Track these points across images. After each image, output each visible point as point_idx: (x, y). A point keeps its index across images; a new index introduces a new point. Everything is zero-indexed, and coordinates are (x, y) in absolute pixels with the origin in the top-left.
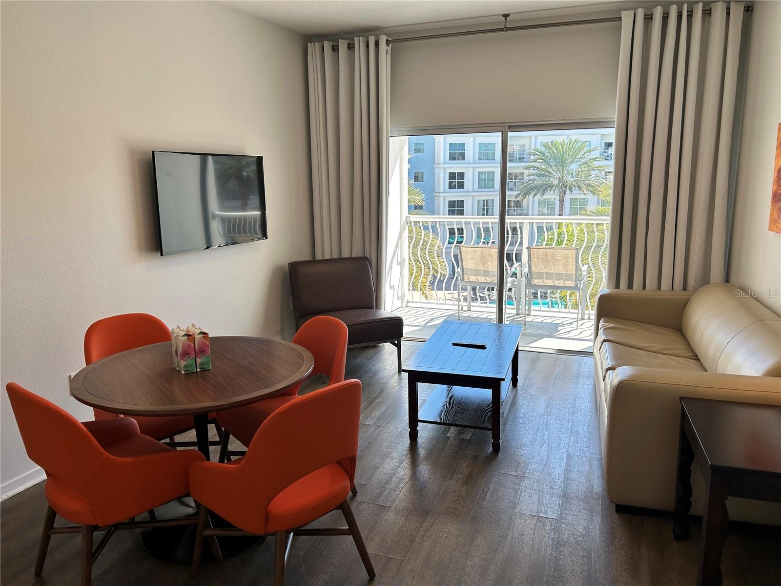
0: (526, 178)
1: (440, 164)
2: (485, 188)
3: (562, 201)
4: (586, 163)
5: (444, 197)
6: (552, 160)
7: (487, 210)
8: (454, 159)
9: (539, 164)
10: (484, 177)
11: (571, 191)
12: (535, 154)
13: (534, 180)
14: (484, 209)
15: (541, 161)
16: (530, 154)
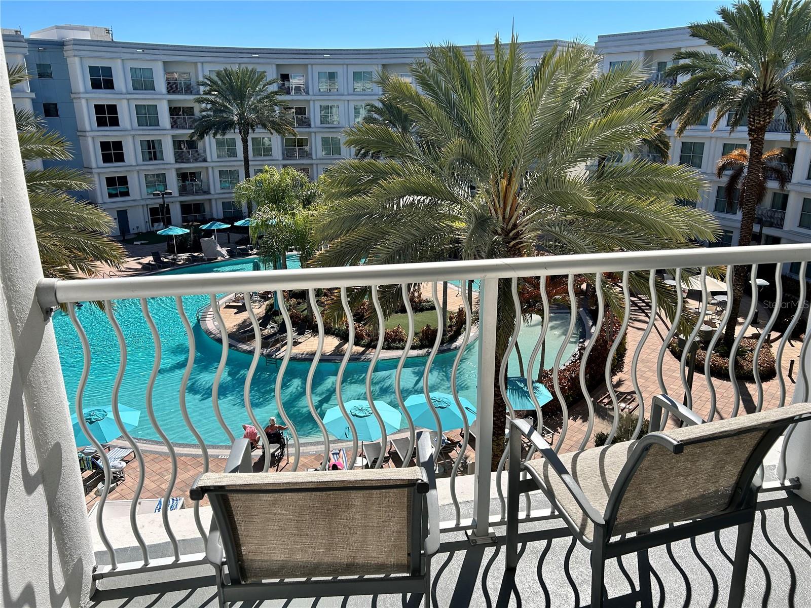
0: (197, 114)
1: (79, 93)
2: (147, 125)
3: (245, 141)
4: (267, 97)
5: (93, 137)
6: (228, 93)
7: (155, 153)
8: (99, 87)
9: (213, 97)
10: (143, 112)
11: (254, 130)
12: (205, 84)
13: (208, 116)
14: (150, 152)
15: (216, 93)
16: (199, 84)
